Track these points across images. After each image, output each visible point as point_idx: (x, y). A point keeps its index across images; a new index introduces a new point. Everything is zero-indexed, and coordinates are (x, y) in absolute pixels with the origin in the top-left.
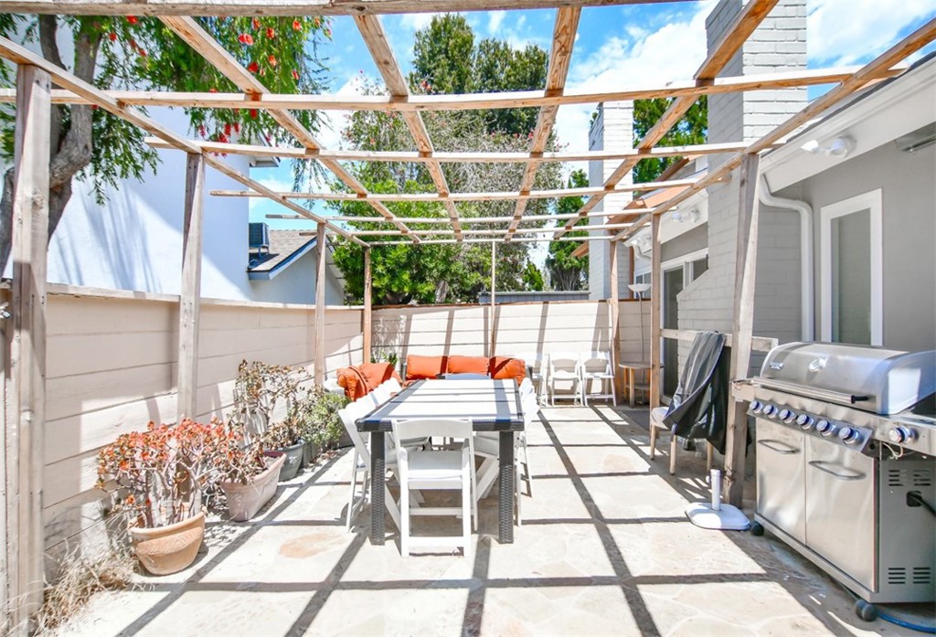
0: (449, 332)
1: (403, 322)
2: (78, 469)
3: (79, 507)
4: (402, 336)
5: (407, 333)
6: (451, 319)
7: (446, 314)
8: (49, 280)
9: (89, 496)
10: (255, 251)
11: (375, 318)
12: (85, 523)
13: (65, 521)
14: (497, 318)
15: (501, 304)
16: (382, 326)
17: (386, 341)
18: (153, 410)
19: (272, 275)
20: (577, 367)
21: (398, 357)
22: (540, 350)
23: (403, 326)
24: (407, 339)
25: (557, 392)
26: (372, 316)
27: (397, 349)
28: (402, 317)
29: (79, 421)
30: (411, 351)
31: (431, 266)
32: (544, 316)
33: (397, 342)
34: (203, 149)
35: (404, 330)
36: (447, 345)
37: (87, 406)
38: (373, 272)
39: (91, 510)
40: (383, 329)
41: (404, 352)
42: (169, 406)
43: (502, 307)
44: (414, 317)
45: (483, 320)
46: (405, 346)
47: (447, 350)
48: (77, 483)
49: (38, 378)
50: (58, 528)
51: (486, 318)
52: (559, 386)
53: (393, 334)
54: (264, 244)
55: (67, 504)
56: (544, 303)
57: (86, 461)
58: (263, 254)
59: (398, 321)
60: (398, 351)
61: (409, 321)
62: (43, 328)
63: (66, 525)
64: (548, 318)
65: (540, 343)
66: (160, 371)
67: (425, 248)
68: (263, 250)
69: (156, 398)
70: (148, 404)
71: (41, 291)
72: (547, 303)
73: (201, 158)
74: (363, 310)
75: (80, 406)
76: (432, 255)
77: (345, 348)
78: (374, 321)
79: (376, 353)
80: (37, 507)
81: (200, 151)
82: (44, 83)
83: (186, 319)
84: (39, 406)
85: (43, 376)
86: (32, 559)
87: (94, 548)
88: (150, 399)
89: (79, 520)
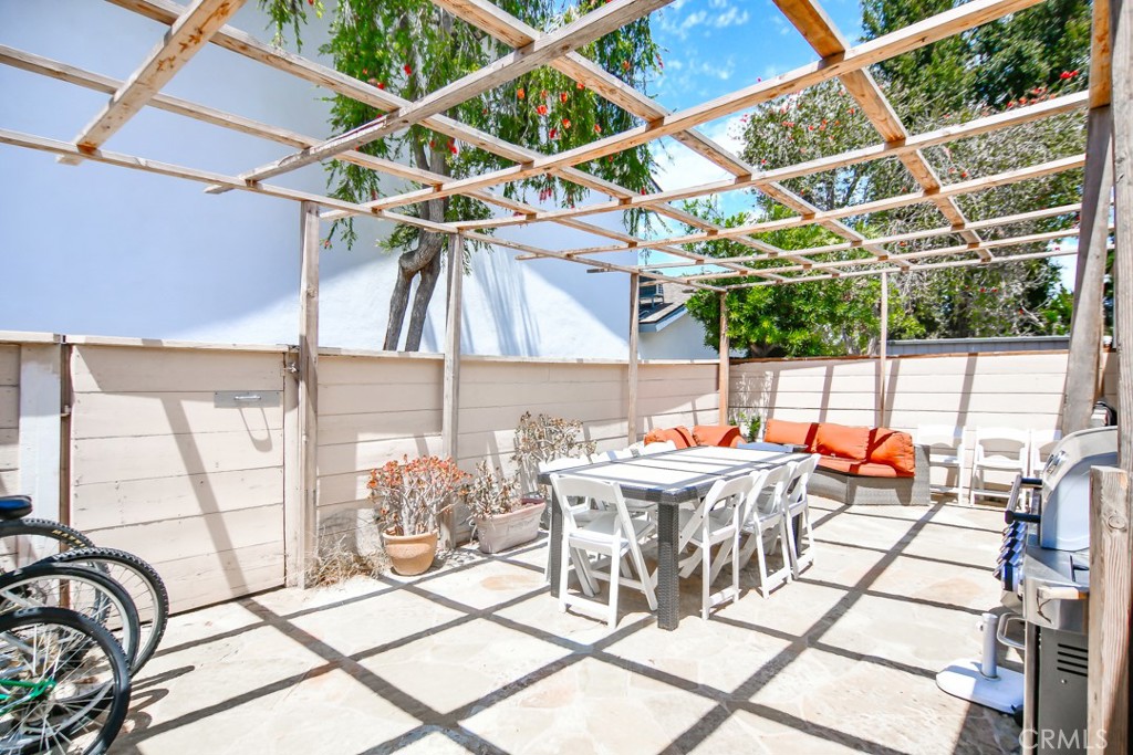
0: (827, 392)
1: (769, 379)
2: (355, 483)
3: (356, 510)
4: (767, 396)
5: (774, 392)
6: (829, 376)
7: (823, 370)
8: (320, 345)
9: (363, 504)
10: (648, 301)
11: (736, 374)
12: (360, 523)
13: (343, 518)
14: (894, 375)
15: (901, 357)
16: (744, 383)
17: (749, 401)
18: (423, 448)
19: (659, 327)
20: (1023, 453)
21: (762, 420)
22: (961, 422)
23: (768, 384)
24: (773, 399)
25: (988, 487)
26: (730, 371)
27: (761, 411)
28: (768, 373)
29: (355, 448)
30: (778, 415)
31: (807, 309)
32: (970, 375)
33: (762, 403)
34: (459, 228)
35: (769, 389)
36: (824, 409)
37: (361, 437)
38: (729, 320)
39: (365, 516)
40: (746, 387)
41: (770, 416)
42: (437, 445)
43: (903, 361)
44: (782, 373)
45: (873, 378)
46: (771, 408)
47: (823, 417)
48: (354, 492)
49: (312, 413)
50: (339, 521)
51: (878, 375)
52: (989, 477)
53: (756, 394)
54: (658, 293)
55: (346, 506)
56: (970, 355)
57: (360, 478)
58: (656, 304)
59: (762, 377)
60: (763, 413)
61: (776, 377)
62: (316, 379)
63: (345, 521)
64: (975, 376)
65: (963, 413)
66: (430, 416)
67: (799, 288)
68: (656, 300)
69: (426, 438)
70: (417, 442)
71: (314, 354)
72: (976, 355)
73: (457, 237)
74: (718, 364)
75: (356, 438)
76: (808, 296)
77: (688, 407)
78: (733, 378)
79: (738, 415)
80: (311, 501)
81: (456, 231)
82: (314, 211)
83: (448, 374)
84: (312, 432)
85: (316, 412)
86: (307, 535)
87: (368, 544)
88: (420, 437)
89: (353, 520)
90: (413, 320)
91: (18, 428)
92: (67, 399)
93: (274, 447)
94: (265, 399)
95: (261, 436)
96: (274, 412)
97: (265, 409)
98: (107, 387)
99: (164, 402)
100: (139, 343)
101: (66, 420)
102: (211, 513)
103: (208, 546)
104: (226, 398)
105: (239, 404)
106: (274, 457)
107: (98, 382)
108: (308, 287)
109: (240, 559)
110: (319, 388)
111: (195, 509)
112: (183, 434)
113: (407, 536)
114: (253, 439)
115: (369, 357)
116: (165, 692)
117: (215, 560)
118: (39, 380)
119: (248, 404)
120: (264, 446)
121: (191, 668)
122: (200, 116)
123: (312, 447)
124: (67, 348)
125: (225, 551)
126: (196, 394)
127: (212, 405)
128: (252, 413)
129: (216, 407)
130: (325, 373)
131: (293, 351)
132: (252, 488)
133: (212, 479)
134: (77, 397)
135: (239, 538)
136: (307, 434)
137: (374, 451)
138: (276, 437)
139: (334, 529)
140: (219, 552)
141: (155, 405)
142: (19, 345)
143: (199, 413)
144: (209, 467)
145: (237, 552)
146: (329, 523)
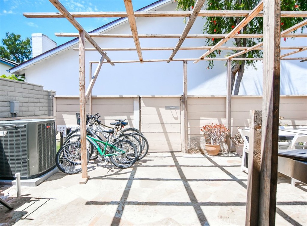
2: (200, 130)
8: (188, 95)
9: (202, 135)
12: (201, 140)
18: (220, 122)
29: (199, 122)
37: (201, 118)
39: (203, 139)
42: (224, 122)
48: (199, 132)
50: (195, 139)
55: (197, 135)
62: (187, 103)
63: (197, 139)
66: (222, 113)
69: (221, 120)
71: (186, 97)
80: (186, 133)
81: (228, 59)
82: (185, 63)
83: (227, 101)
84: (186, 116)
85: (187, 111)
86: (185, 141)
87: (203, 146)
88: (219, 119)
89: (200, 139)
90: (236, 87)
91: (133, 112)
92: (140, 107)
93: (178, 119)
94: (176, 108)
95: (175, 116)
96: (178, 111)
97: (176, 110)
98: (146, 105)
99: (156, 109)
100: (151, 96)
101: (140, 111)
102: (165, 132)
103: (164, 139)
104: (167, 108)
105: (171, 109)
106: (178, 121)
107: (145, 104)
108: (185, 81)
109: (171, 143)
110: (188, 106)
111: (162, 131)
112: (160, 115)
113: (212, 145)
114: (174, 117)
115: (202, 97)
116: (147, 162)
117: (166, 143)
118: (136, 103)
119: (173, 109)
120: (176, 119)
121: (154, 160)
122: (152, 50)
123: (186, 119)
124: (140, 98)
125: (168, 141)
126: (162, 107)
127: (165, 109)
128: (173, 111)
129: (166, 109)
130: (189, 102)
131: (182, 96)
132: (173, 128)
133: (165, 125)
134: (141, 107)
135: (171, 139)
136: (185, 116)
137: (204, 122)
138: (179, 117)
139: (194, 141)
140: (167, 141)
141: (154, 109)
142: (133, 98)
143: (163, 111)
144: (165, 122)
145: (171, 142)
146: (192, 139)
